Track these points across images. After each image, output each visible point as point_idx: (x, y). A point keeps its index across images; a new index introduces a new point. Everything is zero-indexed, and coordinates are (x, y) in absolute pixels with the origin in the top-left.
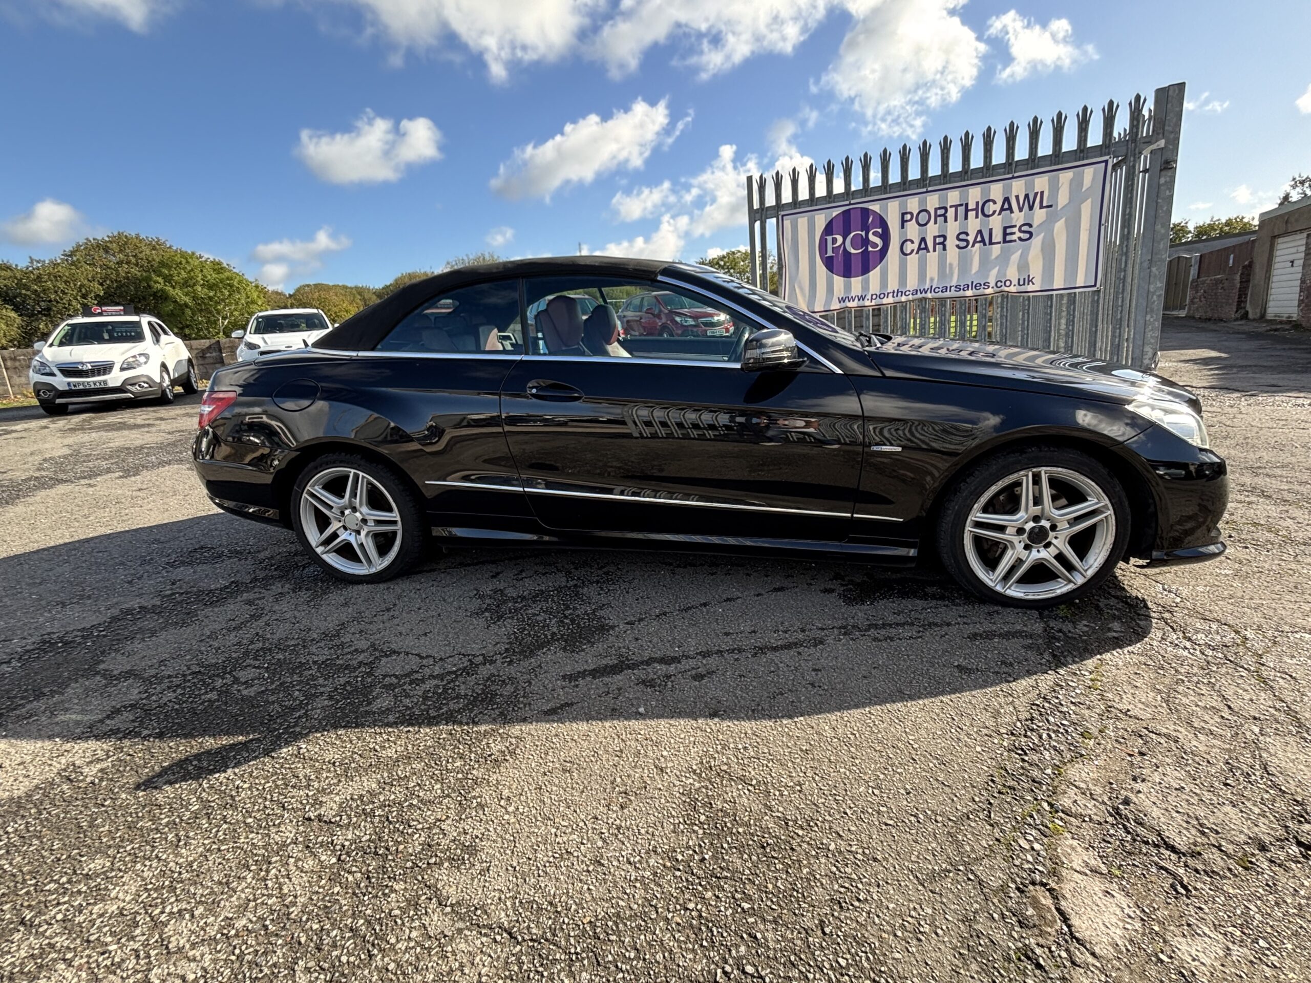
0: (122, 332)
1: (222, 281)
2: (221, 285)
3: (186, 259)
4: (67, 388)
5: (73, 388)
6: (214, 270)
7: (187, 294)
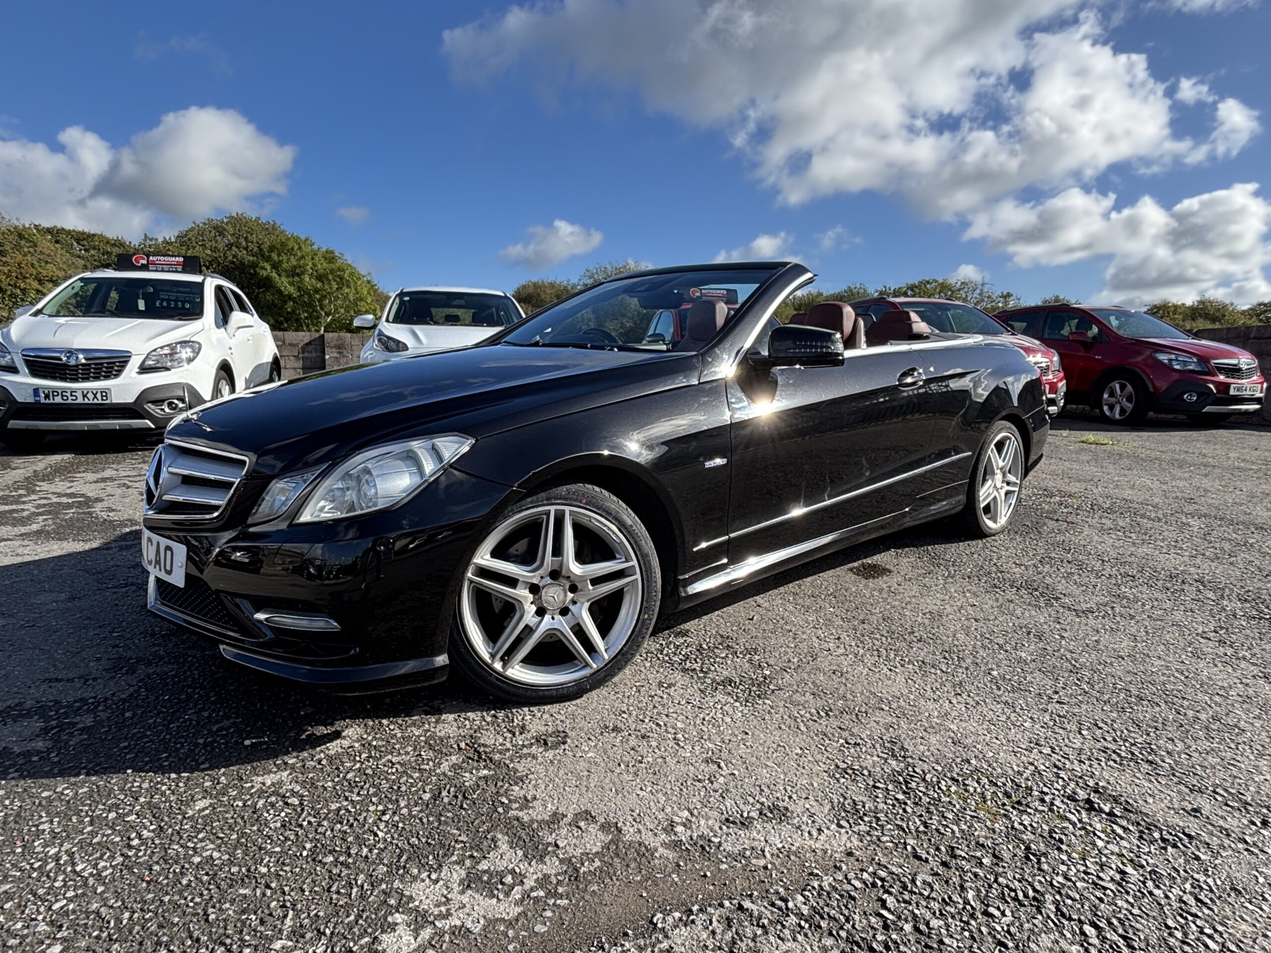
0: (168, 301)
1: (332, 272)
2: (330, 277)
3: (299, 244)
4: (31, 400)
5: (43, 401)
6: (326, 259)
7: (292, 284)
